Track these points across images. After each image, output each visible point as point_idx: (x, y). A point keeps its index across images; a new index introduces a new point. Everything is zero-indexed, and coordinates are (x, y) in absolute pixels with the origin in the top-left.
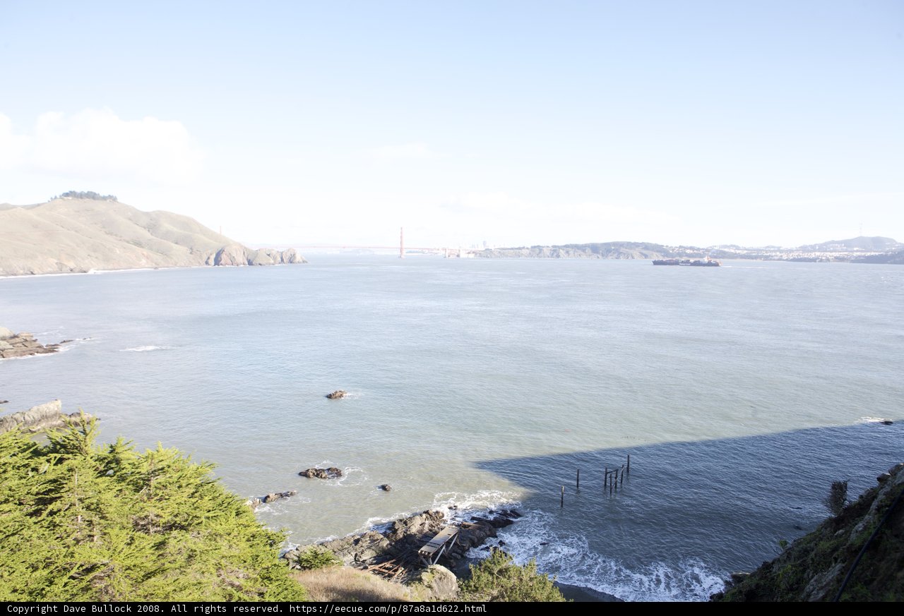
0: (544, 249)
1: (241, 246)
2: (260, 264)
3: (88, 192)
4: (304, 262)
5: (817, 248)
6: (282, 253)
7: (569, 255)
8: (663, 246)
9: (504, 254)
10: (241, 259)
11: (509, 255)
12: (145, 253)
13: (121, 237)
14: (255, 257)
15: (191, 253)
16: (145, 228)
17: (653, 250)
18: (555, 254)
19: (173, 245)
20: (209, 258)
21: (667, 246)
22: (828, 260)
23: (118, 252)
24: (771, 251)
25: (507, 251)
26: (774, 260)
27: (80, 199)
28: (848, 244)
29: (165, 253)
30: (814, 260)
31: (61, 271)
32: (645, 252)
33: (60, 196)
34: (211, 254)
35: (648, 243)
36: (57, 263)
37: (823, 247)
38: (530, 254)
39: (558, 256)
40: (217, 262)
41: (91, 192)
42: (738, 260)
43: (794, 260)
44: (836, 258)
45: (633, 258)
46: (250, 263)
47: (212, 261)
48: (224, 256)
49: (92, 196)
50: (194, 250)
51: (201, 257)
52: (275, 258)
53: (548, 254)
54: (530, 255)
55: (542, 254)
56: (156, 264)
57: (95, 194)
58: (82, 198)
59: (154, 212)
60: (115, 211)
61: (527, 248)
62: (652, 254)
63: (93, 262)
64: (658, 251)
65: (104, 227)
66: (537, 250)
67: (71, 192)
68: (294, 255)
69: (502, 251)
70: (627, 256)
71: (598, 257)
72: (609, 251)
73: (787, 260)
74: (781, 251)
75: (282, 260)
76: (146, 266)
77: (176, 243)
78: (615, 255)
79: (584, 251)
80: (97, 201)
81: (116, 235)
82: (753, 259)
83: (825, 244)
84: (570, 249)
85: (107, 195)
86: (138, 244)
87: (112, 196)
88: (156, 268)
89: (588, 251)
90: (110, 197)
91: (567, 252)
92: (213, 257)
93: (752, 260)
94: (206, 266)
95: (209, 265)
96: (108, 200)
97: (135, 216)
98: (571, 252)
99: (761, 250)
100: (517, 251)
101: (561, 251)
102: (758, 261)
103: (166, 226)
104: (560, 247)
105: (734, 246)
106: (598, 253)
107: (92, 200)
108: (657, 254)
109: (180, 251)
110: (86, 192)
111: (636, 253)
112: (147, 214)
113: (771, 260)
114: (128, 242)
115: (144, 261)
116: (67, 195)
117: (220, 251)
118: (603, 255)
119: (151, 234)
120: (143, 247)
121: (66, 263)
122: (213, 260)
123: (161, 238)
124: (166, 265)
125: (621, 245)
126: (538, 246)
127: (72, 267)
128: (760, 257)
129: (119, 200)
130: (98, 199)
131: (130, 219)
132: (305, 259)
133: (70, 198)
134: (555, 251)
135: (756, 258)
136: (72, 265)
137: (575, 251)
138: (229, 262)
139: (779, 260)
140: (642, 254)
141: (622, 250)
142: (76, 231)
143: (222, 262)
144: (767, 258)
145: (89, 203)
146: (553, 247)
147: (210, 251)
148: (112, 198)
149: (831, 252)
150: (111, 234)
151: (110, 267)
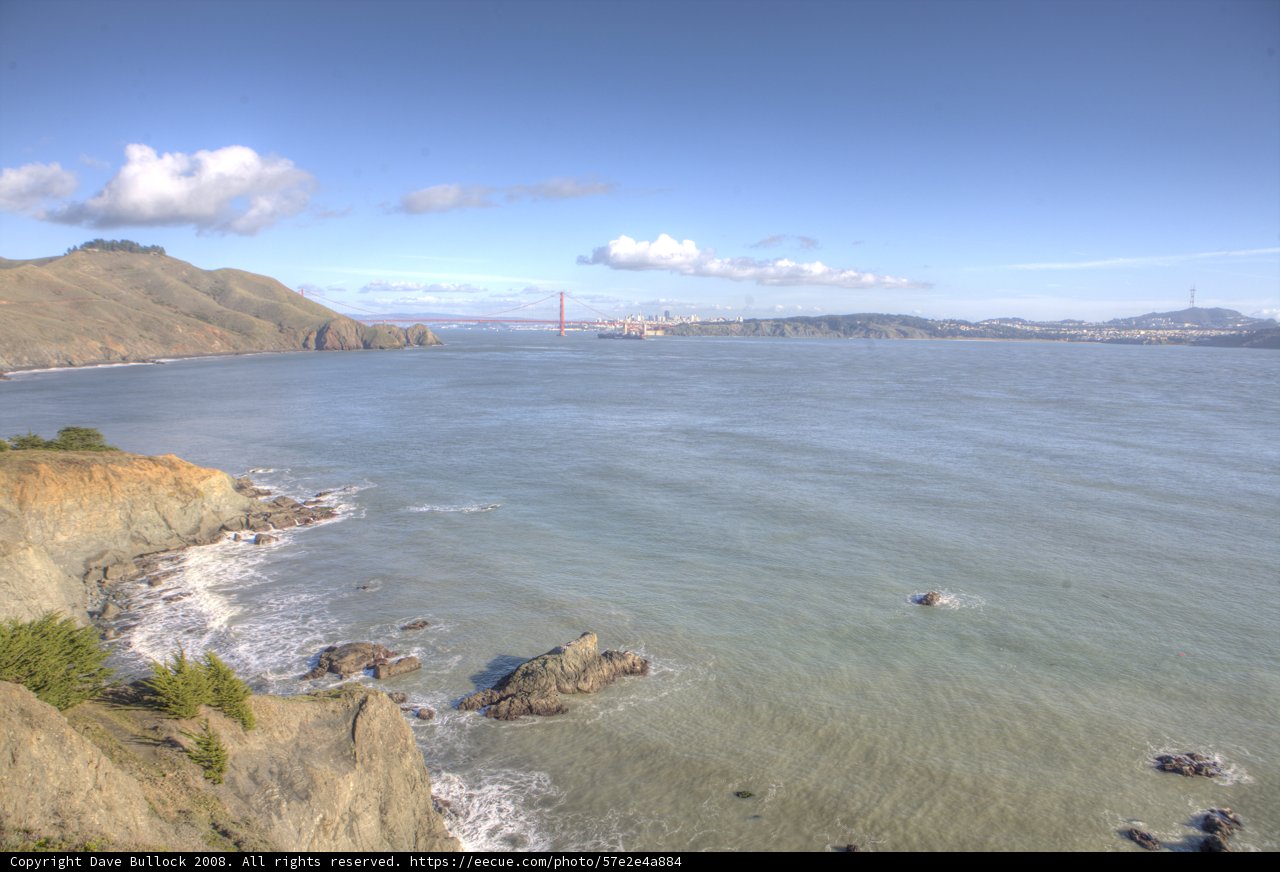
0: (763, 323)
1: (353, 321)
2: (381, 348)
3: (123, 241)
4: (437, 343)
5: (1134, 323)
6: (407, 330)
7: (798, 332)
8: (926, 320)
9: (706, 330)
10: (353, 340)
11: (714, 332)
12: (217, 331)
13: (176, 307)
14: (374, 337)
15: (280, 331)
16: (208, 294)
17: (914, 326)
18: (778, 332)
19: (254, 319)
20: (307, 339)
21: (933, 320)
22: (1159, 342)
23: (180, 330)
24: (1074, 328)
25: (710, 326)
26: (1084, 341)
27: (111, 252)
28: (1176, 317)
29: (245, 332)
30: (1139, 342)
31: (108, 360)
32: (903, 328)
33: (82, 247)
34: (310, 333)
35: (906, 316)
36: (101, 349)
37: (1142, 322)
38: (742, 330)
39: (782, 334)
40: (320, 345)
41: (127, 241)
42: (1034, 341)
43: (1111, 341)
44: (1170, 338)
45: (887, 337)
46: (367, 346)
47: (312, 344)
48: (329, 336)
49: (128, 247)
50: (285, 327)
51: (296, 336)
52: (399, 339)
53: (769, 331)
54: (743, 332)
55: (759, 331)
56: (234, 347)
57: (132, 244)
58: (113, 250)
59: (219, 270)
60: (163, 269)
61: (738, 322)
62: (914, 332)
63: (149, 347)
64: (921, 328)
65: (150, 294)
66: (753, 326)
67: (97, 241)
68: (425, 333)
69: (704, 327)
70: (880, 334)
71: (839, 336)
72: (853, 327)
73: (1101, 341)
74: (1089, 328)
75: (408, 341)
76: (222, 351)
77: (257, 317)
78: (863, 333)
79: (818, 326)
80: (135, 255)
81: (169, 305)
82: (1054, 339)
83: (1145, 317)
84: (799, 324)
85: (149, 245)
86: (204, 318)
87: (158, 247)
88: (237, 354)
89: (825, 326)
90: (154, 248)
91: (795, 328)
92: (313, 337)
93: (1052, 342)
94: (306, 351)
95: (309, 348)
96: (152, 254)
97: (191, 276)
98: (801, 328)
99: (1061, 327)
100: (724, 327)
101: (786, 326)
102: (1062, 342)
103: (240, 292)
104: (785, 321)
105: (1019, 320)
106: (838, 329)
107: (128, 253)
108: (922, 331)
109: (265, 327)
110: (119, 241)
111: (891, 329)
112: (209, 273)
113: (1079, 340)
114: (188, 315)
115: (217, 343)
116: (91, 245)
117: (324, 328)
118: (845, 333)
119: (219, 303)
120: (210, 323)
121: (114, 349)
122: (313, 341)
123: (234, 309)
124: (248, 349)
125: (870, 318)
126: (754, 320)
127: (124, 355)
128: (1064, 336)
129: (168, 254)
130: (137, 252)
131: (186, 282)
132: (438, 339)
133: (96, 250)
134: (779, 326)
135: (1057, 337)
136: (121, 350)
137: (805, 328)
138: (337, 344)
139: (1090, 341)
140: (899, 331)
141: (872, 325)
142: (115, 300)
143: (328, 344)
144: (1073, 338)
145: (123, 257)
146: (775, 320)
147: (307, 329)
148: (158, 251)
149: (1157, 330)
150: (161, 303)
151: (173, 353)
